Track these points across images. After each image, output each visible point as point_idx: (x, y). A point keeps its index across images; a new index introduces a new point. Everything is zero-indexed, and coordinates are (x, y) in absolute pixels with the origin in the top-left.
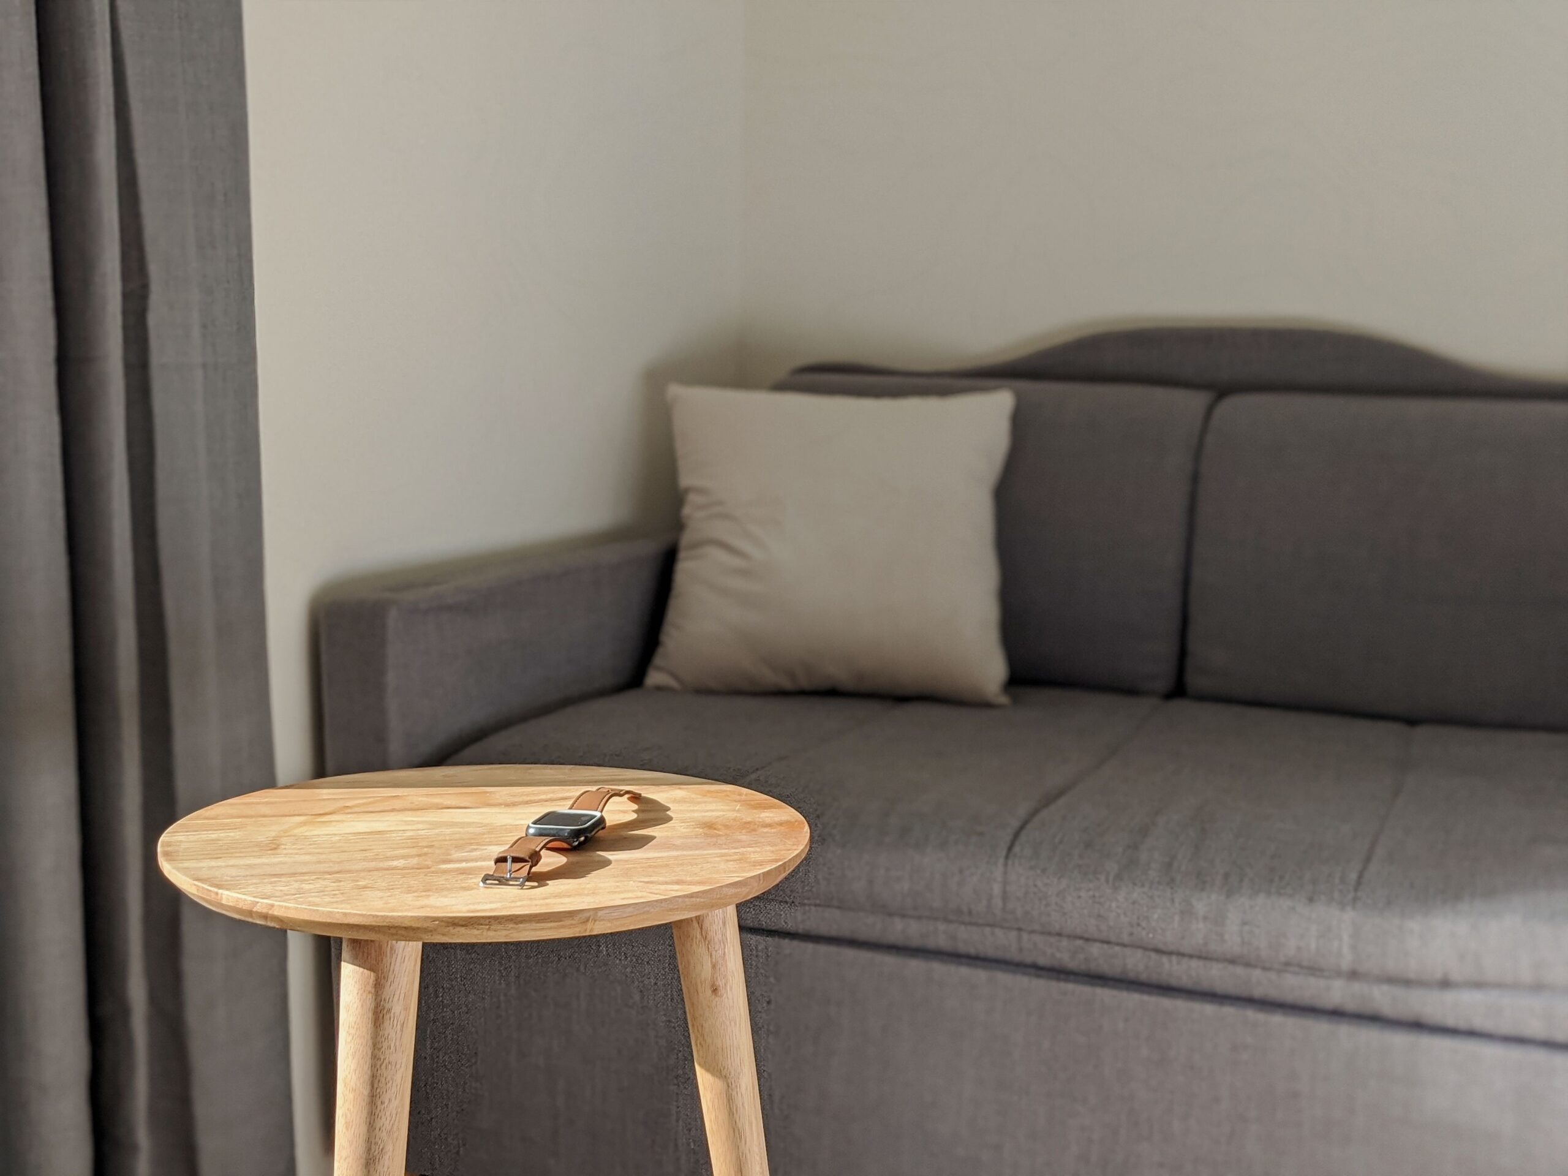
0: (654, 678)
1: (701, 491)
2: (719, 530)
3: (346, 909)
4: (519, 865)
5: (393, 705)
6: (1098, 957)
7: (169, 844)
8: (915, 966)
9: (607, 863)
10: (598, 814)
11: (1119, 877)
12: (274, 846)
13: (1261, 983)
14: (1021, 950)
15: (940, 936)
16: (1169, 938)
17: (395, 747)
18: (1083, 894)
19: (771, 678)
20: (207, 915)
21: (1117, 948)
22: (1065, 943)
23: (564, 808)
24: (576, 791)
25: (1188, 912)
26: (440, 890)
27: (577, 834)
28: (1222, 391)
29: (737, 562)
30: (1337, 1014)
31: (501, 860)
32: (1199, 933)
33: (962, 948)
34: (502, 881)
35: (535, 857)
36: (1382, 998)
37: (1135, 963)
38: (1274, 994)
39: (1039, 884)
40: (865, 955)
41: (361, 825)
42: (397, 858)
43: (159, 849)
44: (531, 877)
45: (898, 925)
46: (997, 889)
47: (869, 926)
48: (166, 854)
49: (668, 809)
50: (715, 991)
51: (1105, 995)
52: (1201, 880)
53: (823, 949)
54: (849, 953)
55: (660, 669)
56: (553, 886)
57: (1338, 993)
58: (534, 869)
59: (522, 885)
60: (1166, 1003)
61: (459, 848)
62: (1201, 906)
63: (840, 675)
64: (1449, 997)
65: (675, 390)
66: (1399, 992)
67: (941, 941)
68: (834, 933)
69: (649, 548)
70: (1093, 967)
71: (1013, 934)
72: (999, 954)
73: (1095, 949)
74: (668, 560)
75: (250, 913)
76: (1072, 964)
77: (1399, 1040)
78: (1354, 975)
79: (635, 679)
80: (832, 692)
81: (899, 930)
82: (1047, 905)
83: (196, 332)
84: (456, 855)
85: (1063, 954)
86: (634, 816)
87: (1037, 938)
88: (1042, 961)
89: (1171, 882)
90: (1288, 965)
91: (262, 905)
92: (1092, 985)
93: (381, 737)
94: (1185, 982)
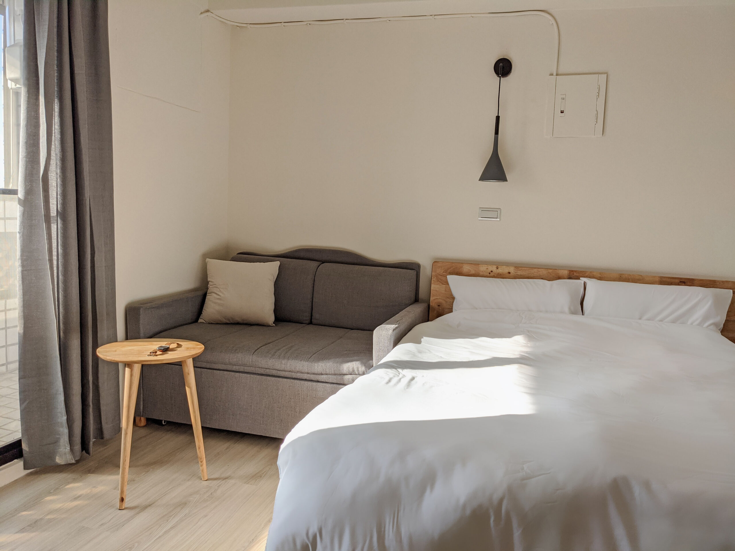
0: (200, 320)
1: (212, 282)
2: (215, 290)
3: (126, 359)
4: (153, 353)
5: (141, 327)
6: (268, 372)
7: (98, 351)
8: (237, 374)
9: (168, 353)
10: (168, 346)
11: (271, 358)
12: (116, 351)
13: (294, 375)
14: (255, 371)
15: (242, 369)
16: (278, 367)
17: (142, 335)
18: (265, 361)
19: (225, 321)
20: (103, 361)
21: (271, 370)
22: (263, 369)
23: (164, 345)
24: (166, 343)
25: (281, 363)
26: (141, 357)
27: (164, 349)
28: (323, 262)
29: (218, 297)
30: (306, 380)
31: (151, 353)
32: (283, 367)
33: (246, 371)
34: (151, 356)
35: (156, 352)
36: (312, 377)
37: (274, 372)
38: (296, 377)
39: (258, 359)
40: (228, 373)
41: (130, 348)
42: (135, 352)
43: (97, 351)
44: (155, 355)
45: (234, 367)
46: (251, 360)
47: (229, 367)
48: (98, 352)
49: (182, 345)
50: (188, 374)
51: (269, 378)
52: (284, 358)
53: (221, 372)
54: (225, 372)
55: (201, 318)
56: (158, 356)
57: (305, 376)
58: (156, 354)
59: (153, 356)
60: (279, 379)
61: (146, 351)
62: (283, 362)
63: (239, 320)
64: (322, 376)
65: (208, 260)
66: (315, 376)
67: (242, 370)
68: (223, 369)
69: (200, 293)
70: (267, 374)
71: (254, 368)
72: (252, 372)
73: (268, 370)
74: (205, 296)
75: (112, 360)
76: (264, 373)
77: (314, 384)
78: (308, 373)
79: (196, 321)
80: (238, 324)
81: (235, 368)
82: (259, 363)
83: (104, 260)
84: (145, 352)
85: (262, 371)
86: (176, 347)
87: (258, 369)
88: (259, 373)
89: (279, 359)
90: (298, 372)
91: (113, 359)
92: (267, 376)
93: (139, 333)
94: (282, 375)
